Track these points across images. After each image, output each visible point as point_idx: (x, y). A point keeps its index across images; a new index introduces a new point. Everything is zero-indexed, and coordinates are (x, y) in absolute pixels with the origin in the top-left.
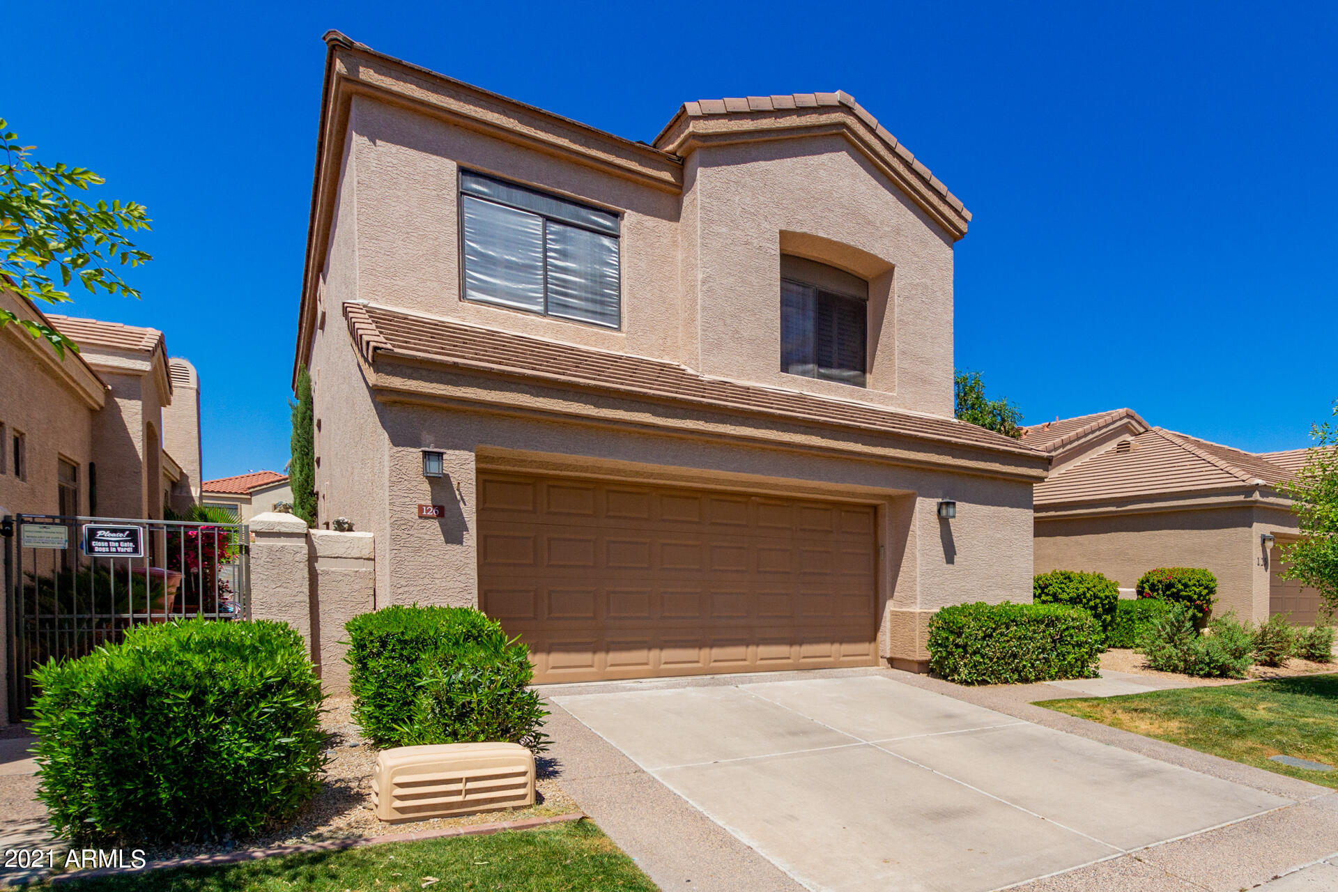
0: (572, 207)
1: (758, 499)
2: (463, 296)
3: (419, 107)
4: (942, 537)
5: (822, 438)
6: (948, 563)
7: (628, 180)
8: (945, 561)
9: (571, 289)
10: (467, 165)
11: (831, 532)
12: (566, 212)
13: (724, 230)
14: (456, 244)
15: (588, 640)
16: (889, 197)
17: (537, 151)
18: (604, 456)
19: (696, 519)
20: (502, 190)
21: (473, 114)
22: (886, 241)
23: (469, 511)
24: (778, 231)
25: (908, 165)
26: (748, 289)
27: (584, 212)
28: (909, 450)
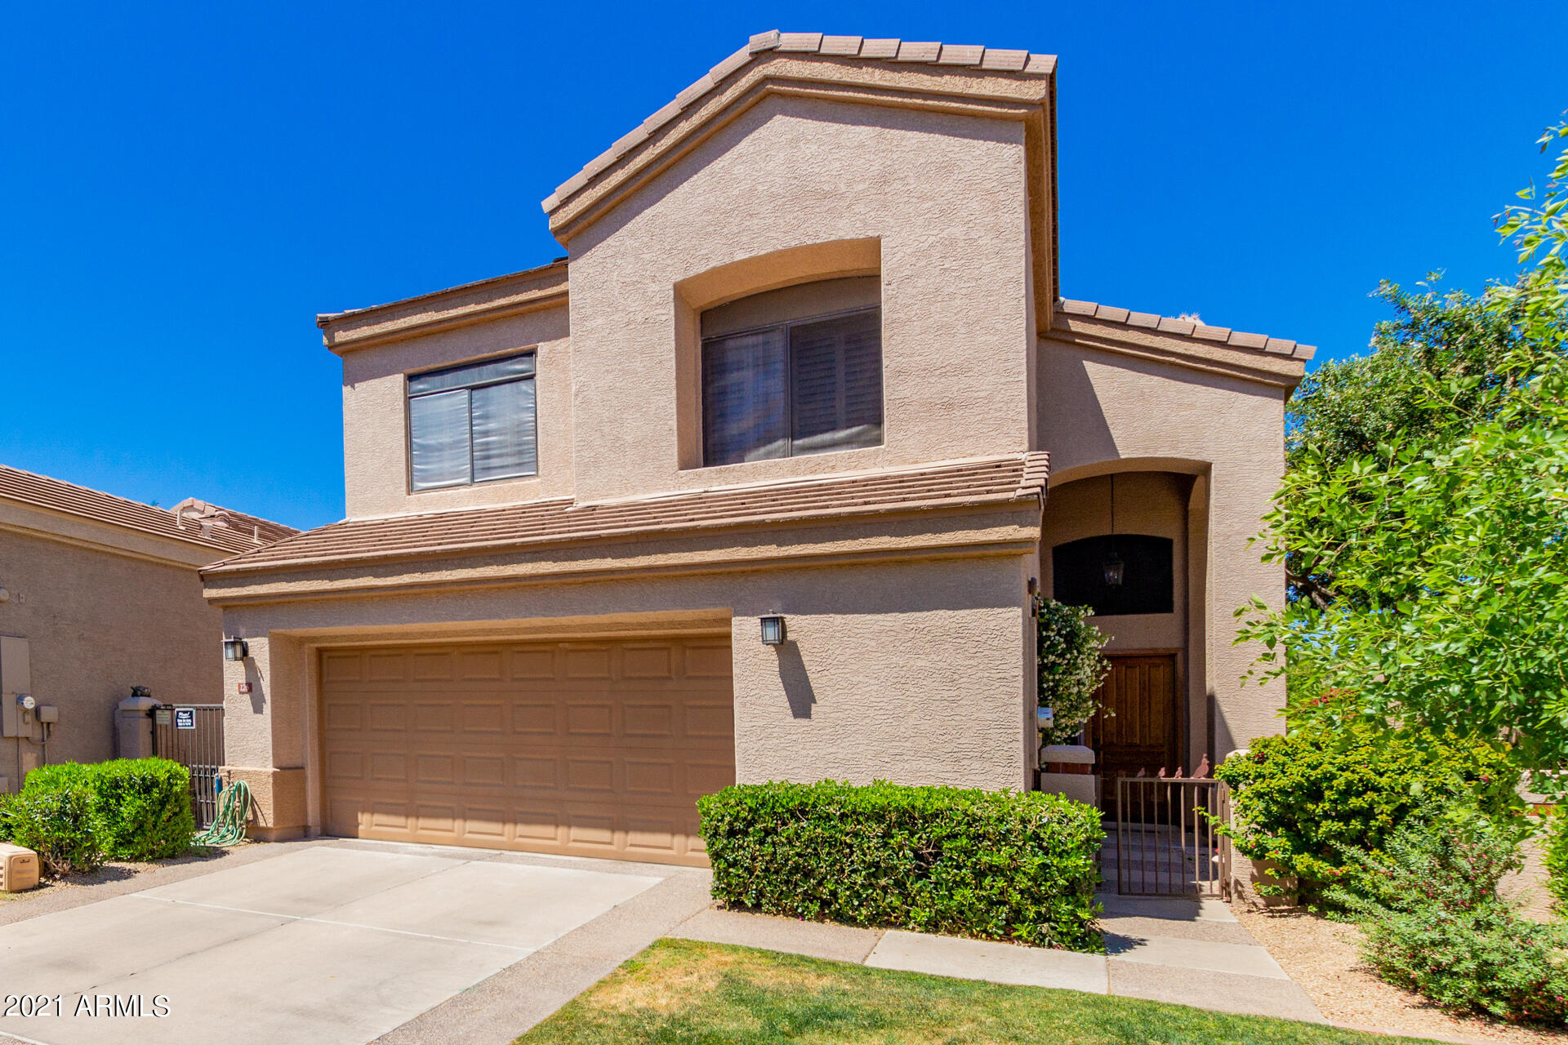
0: (491, 367)
1: (567, 645)
2: (410, 489)
3: (371, 342)
4: (783, 675)
5: (555, 562)
6: (796, 716)
7: (537, 310)
8: (790, 712)
9: (494, 449)
10: (411, 371)
11: (669, 678)
12: (486, 374)
13: (600, 321)
14: (404, 446)
15: (400, 802)
16: (864, 133)
17: (458, 328)
18: (352, 624)
19: (498, 676)
20: (437, 379)
21: (404, 325)
22: (859, 208)
23: (266, 685)
24: (671, 287)
25: (891, 64)
26: (630, 380)
27: (501, 366)
28: (690, 550)
